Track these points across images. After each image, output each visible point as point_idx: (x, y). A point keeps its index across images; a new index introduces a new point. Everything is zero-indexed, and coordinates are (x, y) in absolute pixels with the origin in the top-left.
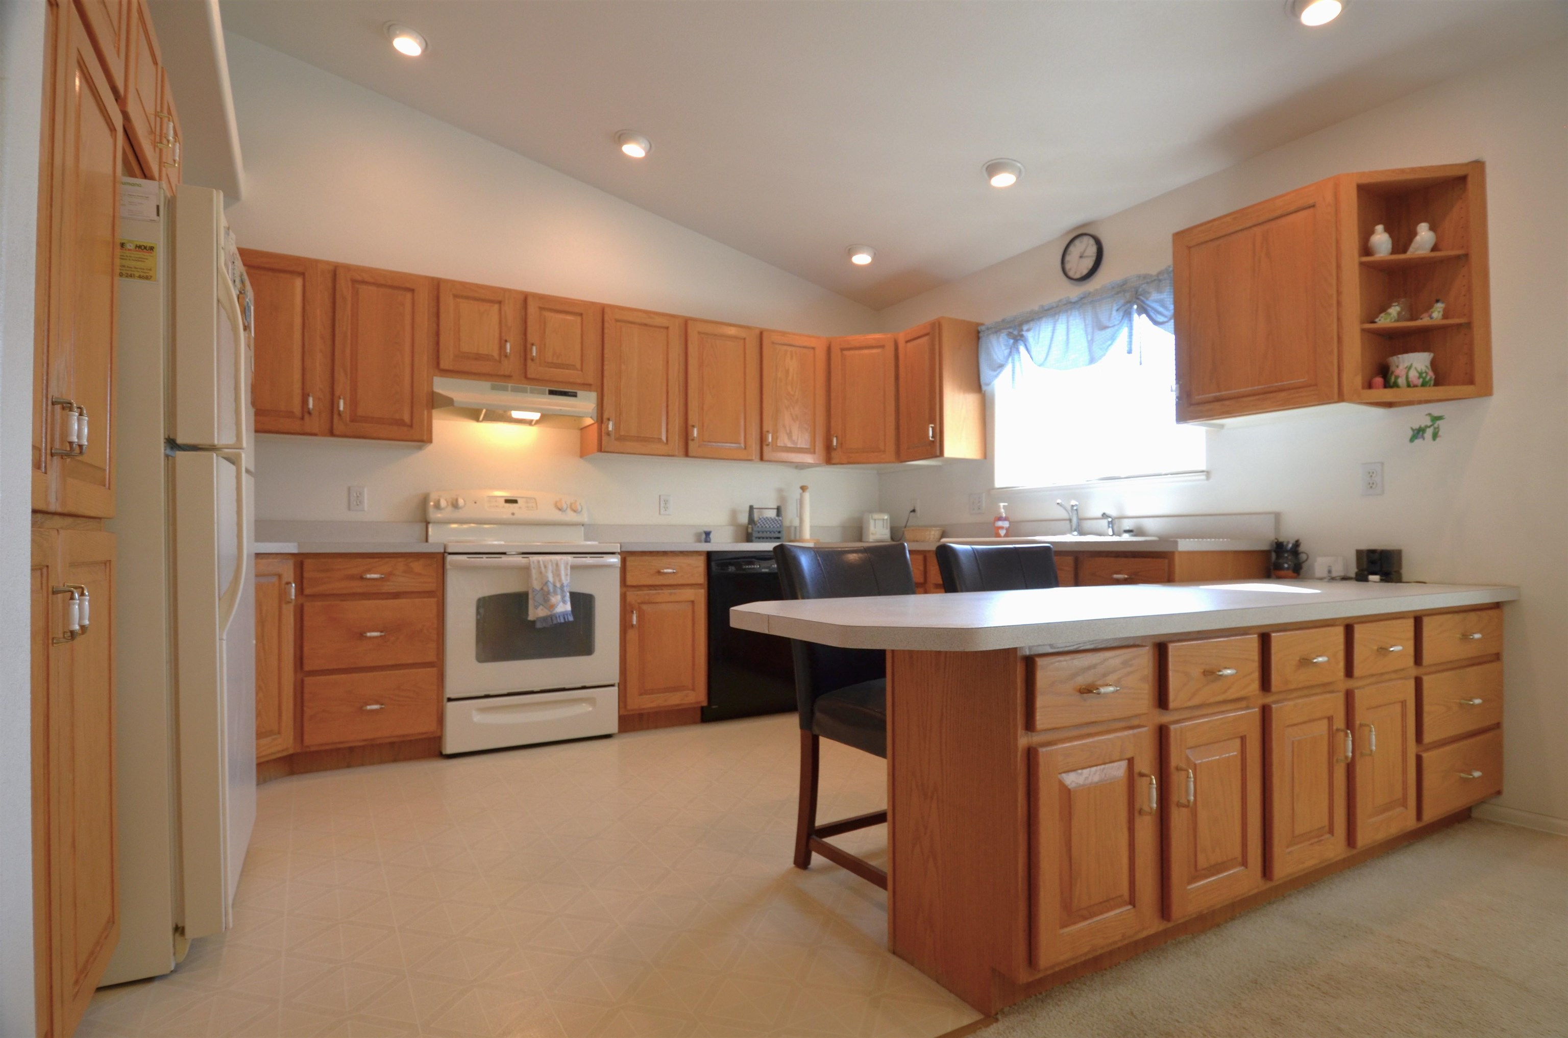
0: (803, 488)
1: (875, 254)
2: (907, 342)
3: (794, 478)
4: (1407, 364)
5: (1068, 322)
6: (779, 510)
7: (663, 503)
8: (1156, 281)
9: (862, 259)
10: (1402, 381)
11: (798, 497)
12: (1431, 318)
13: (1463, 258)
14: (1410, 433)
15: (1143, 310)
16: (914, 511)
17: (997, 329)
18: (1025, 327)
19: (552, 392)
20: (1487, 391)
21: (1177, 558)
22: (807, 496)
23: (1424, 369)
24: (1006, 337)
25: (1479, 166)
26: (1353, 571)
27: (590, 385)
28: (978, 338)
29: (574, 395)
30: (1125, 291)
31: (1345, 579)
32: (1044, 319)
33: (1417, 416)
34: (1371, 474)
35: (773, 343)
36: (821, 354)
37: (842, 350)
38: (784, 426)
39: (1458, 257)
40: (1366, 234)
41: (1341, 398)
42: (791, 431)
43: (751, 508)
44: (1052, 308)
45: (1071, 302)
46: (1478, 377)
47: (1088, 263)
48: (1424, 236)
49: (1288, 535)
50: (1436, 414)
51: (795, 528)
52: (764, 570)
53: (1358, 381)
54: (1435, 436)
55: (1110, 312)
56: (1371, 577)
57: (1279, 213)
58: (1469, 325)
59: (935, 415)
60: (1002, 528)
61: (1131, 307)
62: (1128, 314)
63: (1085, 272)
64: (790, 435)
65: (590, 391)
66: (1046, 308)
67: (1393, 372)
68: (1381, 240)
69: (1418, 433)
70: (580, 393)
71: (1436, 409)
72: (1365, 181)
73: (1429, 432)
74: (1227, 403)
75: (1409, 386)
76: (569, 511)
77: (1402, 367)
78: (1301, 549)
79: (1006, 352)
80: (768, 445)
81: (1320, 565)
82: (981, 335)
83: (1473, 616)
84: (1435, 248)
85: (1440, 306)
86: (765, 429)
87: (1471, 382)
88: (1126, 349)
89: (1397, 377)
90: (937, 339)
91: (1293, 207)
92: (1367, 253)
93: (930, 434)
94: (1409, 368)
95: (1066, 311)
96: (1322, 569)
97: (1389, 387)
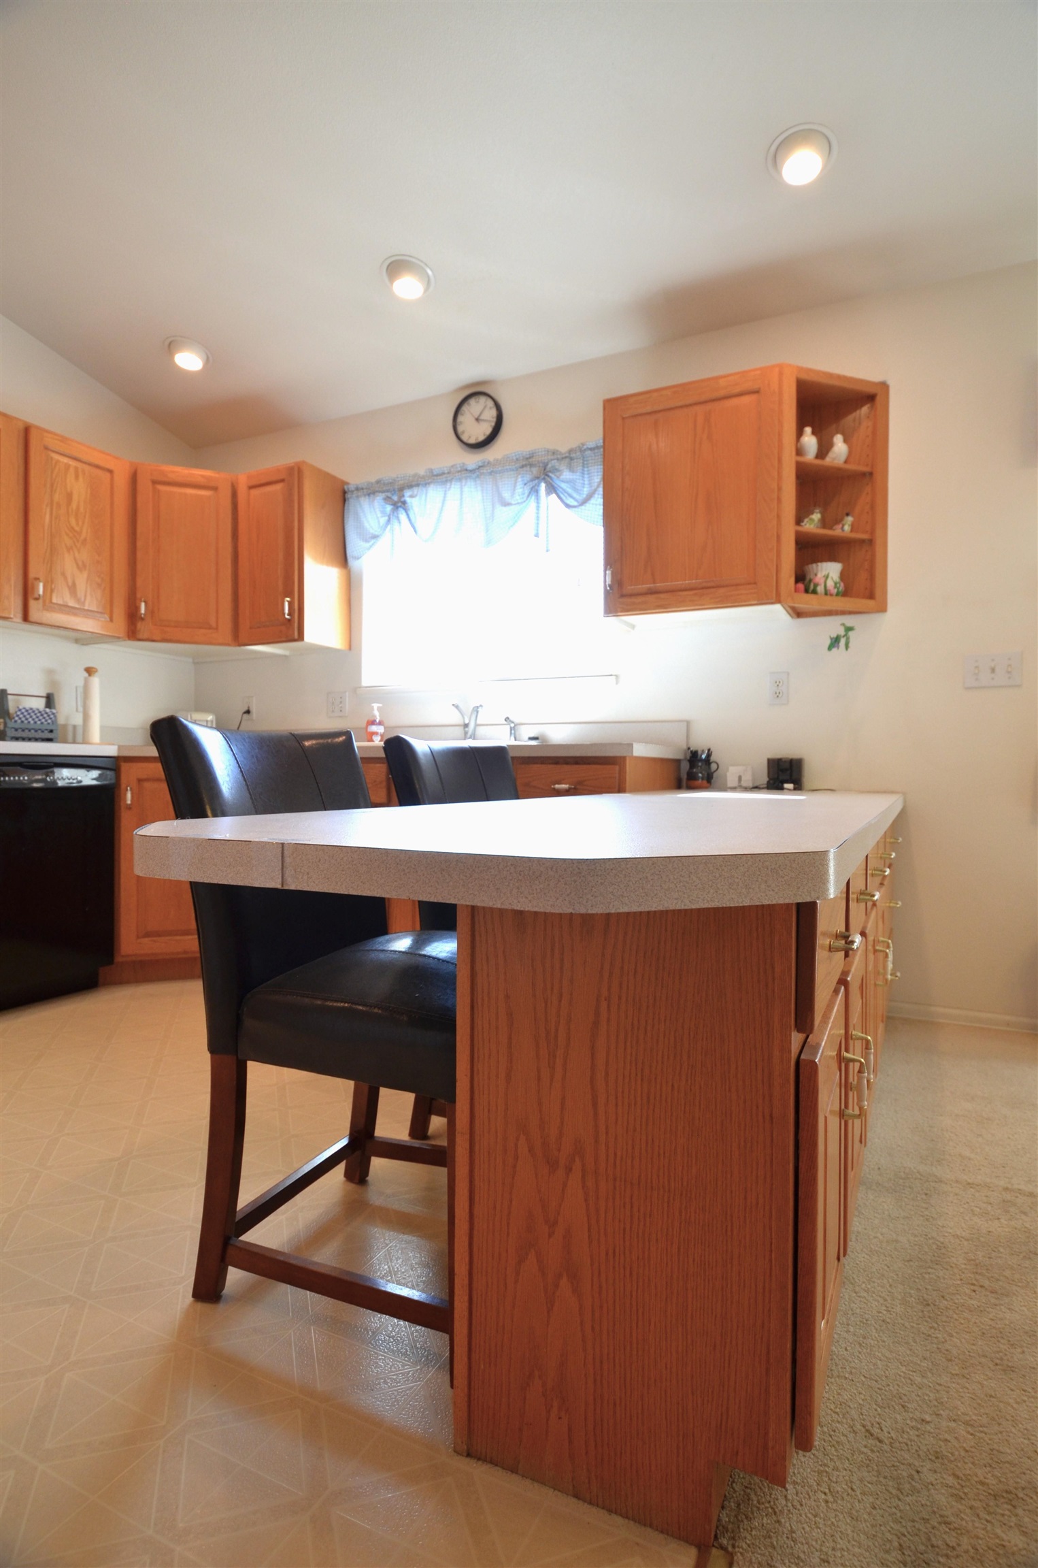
0: (90, 671)
1: (208, 359)
2: (251, 487)
3: (70, 658)
4: (825, 573)
6: (50, 700)
8: (569, 458)
9: (189, 361)
10: (820, 589)
11: (81, 683)
12: (843, 530)
13: (869, 476)
14: (828, 642)
15: (552, 489)
16: (248, 712)
17: (370, 491)
18: (407, 493)
20: (883, 608)
21: (626, 768)
22: (95, 681)
23: (836, 579)
24: (382, 502)
25: (884, 386)
26: (764, 779)
28: (344, 500)
30: (531, 465)
31: (761, 787)
32: (432, 486)
33: (832, 626)
34: (778, 684)
35: (46, 448)
36: (121, 482)
37: (154, 482)
38: (63, 574)
39: (863, 474)
40: (800, 433)
41: (778, 599)
42: (74, 585)
43: (4, 694)
44: (443, 473)
45: (466, 470)
46: (877, 593)
47: (487, 429)
48: (840, 447)
49: (700, 742)
50: (849, 624)
51: (75, 727)
52: (35, 785)
53: (791, 583)
54: (847, 647)
55: (515, 488)
56: (786, 786)
57: (722, 393)
58: (871, 542)
59: (293, 585)
60: (376, 733)
61: (538, 485)
62: (534, 491)
63: (481, 438)
64: (73, 589)
66: (435, 473)
67: (810, 581)
68: (809, 442)
69: (835, 642)
71: (849, 620)
72: (804, 376)
73: (843, 641)
74: (662, 596)
75: (826, 594)
77: (820, 575)
78: (712, 758)
79: (383, 520)
80: (37, 599)
81: (731, 774)
82: (348, 496)
84: (848, 462)
85: (850, 519)
86: (32, 575)
87: (871, 596)
88: (534, 532)
89: (816, 585)
90: (297, 489)
91: (737, 390)
92: (799, 452)
93: (286, 611)
94: (827, 577)
95: (460, 480)
96: (732, 780)
97: (810, 594)
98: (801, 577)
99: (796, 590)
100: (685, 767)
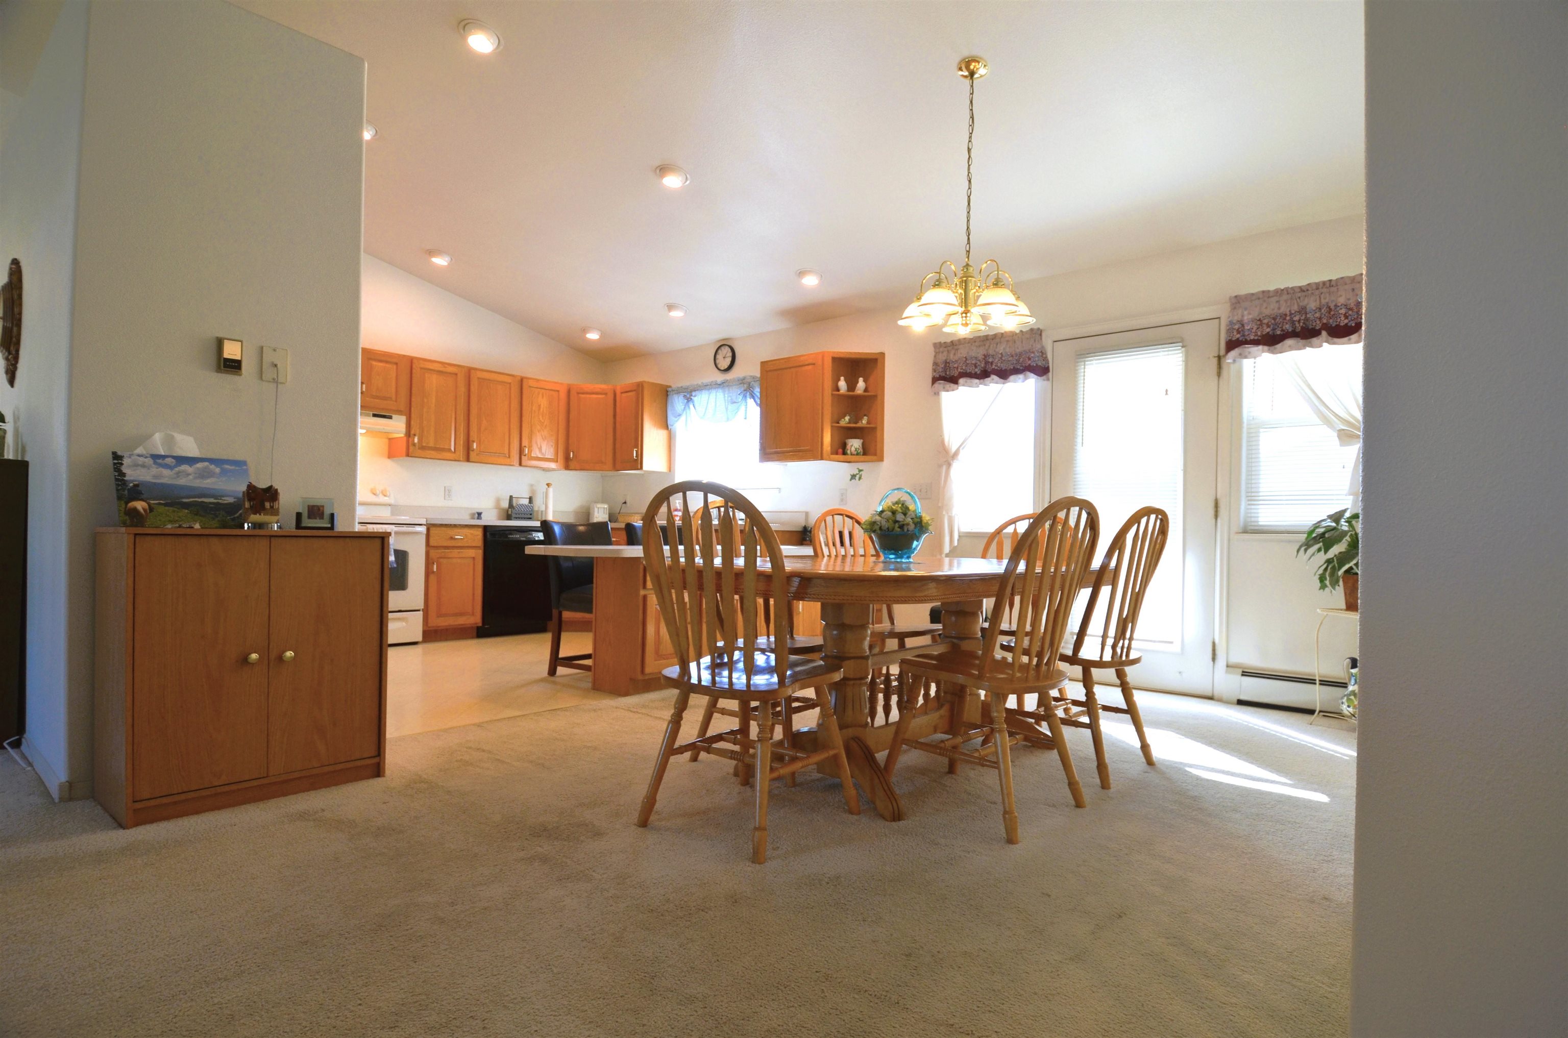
0: (548, 485)
1: (602, 333)
2: (622, 393)
3: (543, 478)
4: (851, 444)
5: (716, 395)
6: (531, 500)
7: (448, 492)
8: (755, 383)
9: (593, 336)
10: (849, 452)
11: (545, 491)
12: (862, 423)
13: (875, 397)
14: (850, 477)
16: (624, 503)
17: (679, 391)
18: (694, 394)
19: (375, 415)
20: (881, 459)
22: (551, 490)
23: (858, 447)
24: (682, 398)
25: (882, 355)
27: (401, 411)
28: (667, 395)
29: (390, 417)
30: (744, 384)
32: (704, 391)
33: (854, 468)
34: (842, 494)
35: (530, 387)
36: (563, 395)
37: (578, 393)
38: (536, 443)
39: (873, 396)
40: (837, 379)
41: (822, 459)
42: (541, 447)
43: (511, 497)
44: (708, 385)
45: (718, 384)
46: (878, 451)
47: (729, 360)
48: (861, 384)
50: (860, 469)
51: (542, 511)
52: (522, 539)
53: (831, 451)
54: (860, 479)
57: (802, 363)
58: (876, 429)
59: (637, 441)
60: (677, 516)
61: (745, 392)
62: (745, 397)
63: (726, 367)
64: (540, 449)
65: (402, 415)
66: (705, 384)
67: (846, 447)
68: (842, 384)
69: (853, 477)
70: (394, 416)
71: (861, 466)
72: (836, 356)
73: (858, 476)
74: (779, 454)
75: (852, 454)
76: (381, 495)
78: (814, 530)
79: (683, 407)
80: (525, 455)
82: (669, 393)
84: (866, 390)
85: (866, 418)
86: (523, 444)
87: (875, 454)
88: (744, 417)
89: (848, 450)
90: (640, 395)
91: (807, 363)
92: (837, 389)
93: (635, 455)
94: (852, 446)
95: (715, 388)
97: (844, 453)
98: (839, 444)
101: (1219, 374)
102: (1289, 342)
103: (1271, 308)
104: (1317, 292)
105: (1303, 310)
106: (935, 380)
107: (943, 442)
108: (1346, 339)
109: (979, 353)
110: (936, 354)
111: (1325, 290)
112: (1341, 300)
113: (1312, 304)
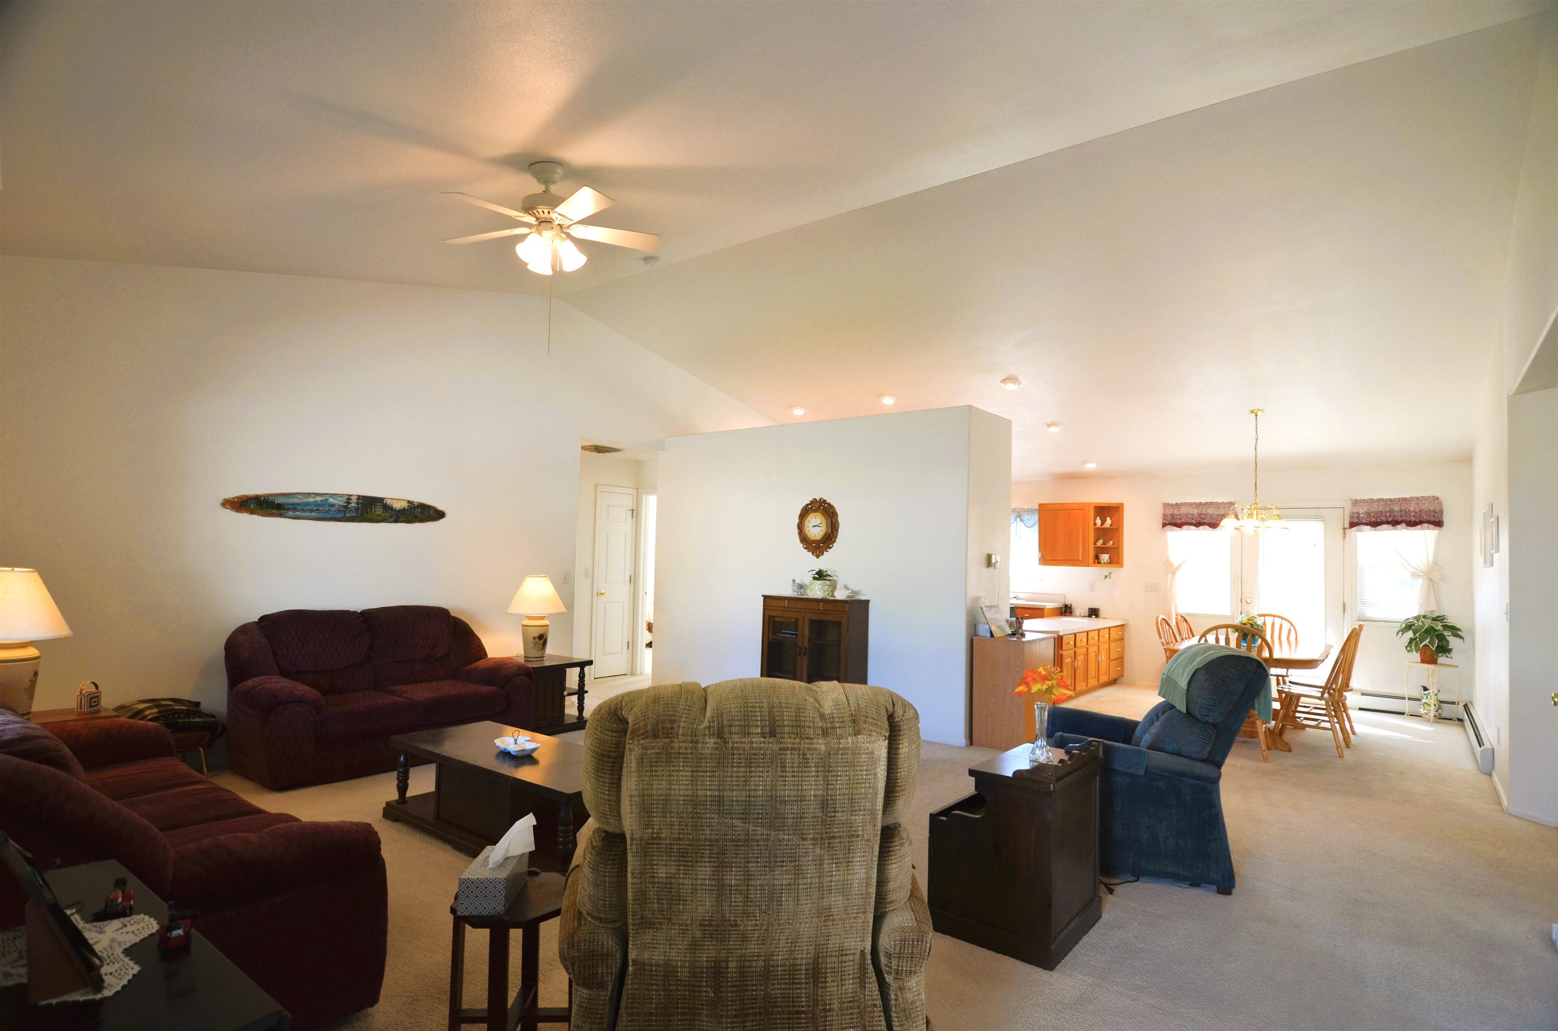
8: (1028, 511)
10: (1102, 562)
13: (1118, 529)
14: (1104, 576)
15: (1021, 520)
20: (1122, 566)
21: (1045, 611)
23: (1107, 558)
25: (1122, 504)
26: (1087, 614)
31: (1085, 616)
33: (1105, 570)
34: (1092, 586)
39: (1116, 529)
40: (1095, 519)
41: (1088, 566)
46: (1120, 562)
48: (1109, 521)
49: (1068, 602)
53: (1092, 561)
54: (1110, 578)
56: (1094, 616)
57: (1072, 508)
58: (1118, 548)
67: (1100, 559)
68: (1099, 521)
69: (1106, 577)
71: (1110, 570)
72: (1096, 504)
73: (1109, 577)
74: (1056, 561)
77: (1102, 557)
78: (1072, 607)
81: (1077, 612)
83: (1119, 628)
84: (1111, 525)
85: (1111, 542)
87: (1118, 563)
91: (1075, 507)
92: (1095, 524)
96: (1078, 614)
97: (1099, 563)
98: (1097, 557)
99: (1094, 563)
100: (1064, 609)
101: (1344, 538)
102: (1384, 526)
103: (1375, 508)
104: (1399, 503)
105: (1392, 511)
106: (1164, 525)
107: (1168, 560)
108: (1414, 528)
109: (1196, 512)
110: (1165, 509)
111: (1403, 502)
112: (1412, 509)
113: (1396, 508)
